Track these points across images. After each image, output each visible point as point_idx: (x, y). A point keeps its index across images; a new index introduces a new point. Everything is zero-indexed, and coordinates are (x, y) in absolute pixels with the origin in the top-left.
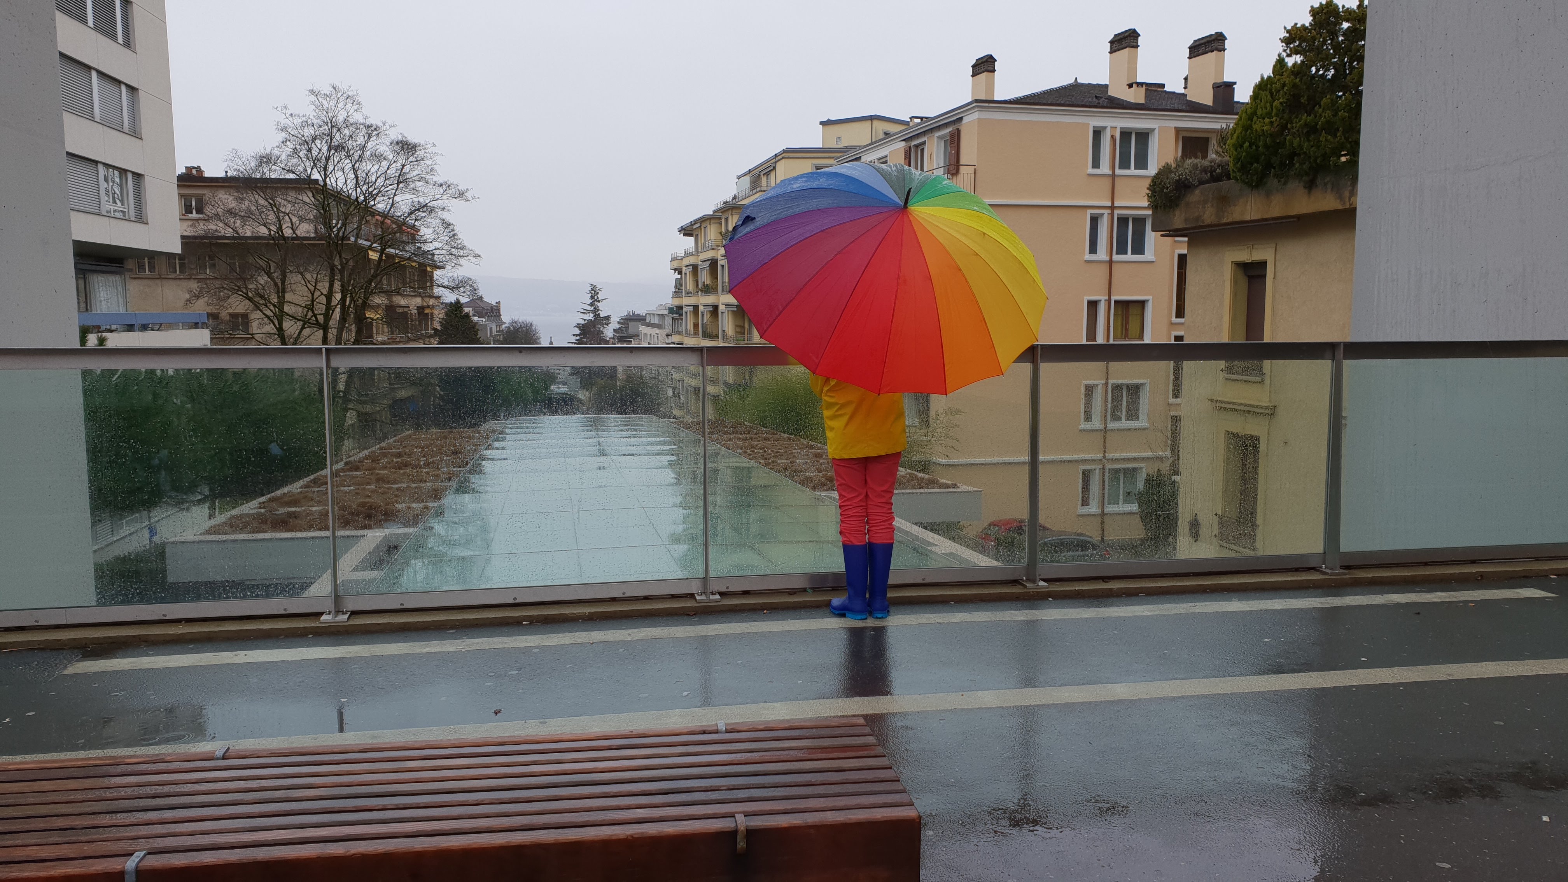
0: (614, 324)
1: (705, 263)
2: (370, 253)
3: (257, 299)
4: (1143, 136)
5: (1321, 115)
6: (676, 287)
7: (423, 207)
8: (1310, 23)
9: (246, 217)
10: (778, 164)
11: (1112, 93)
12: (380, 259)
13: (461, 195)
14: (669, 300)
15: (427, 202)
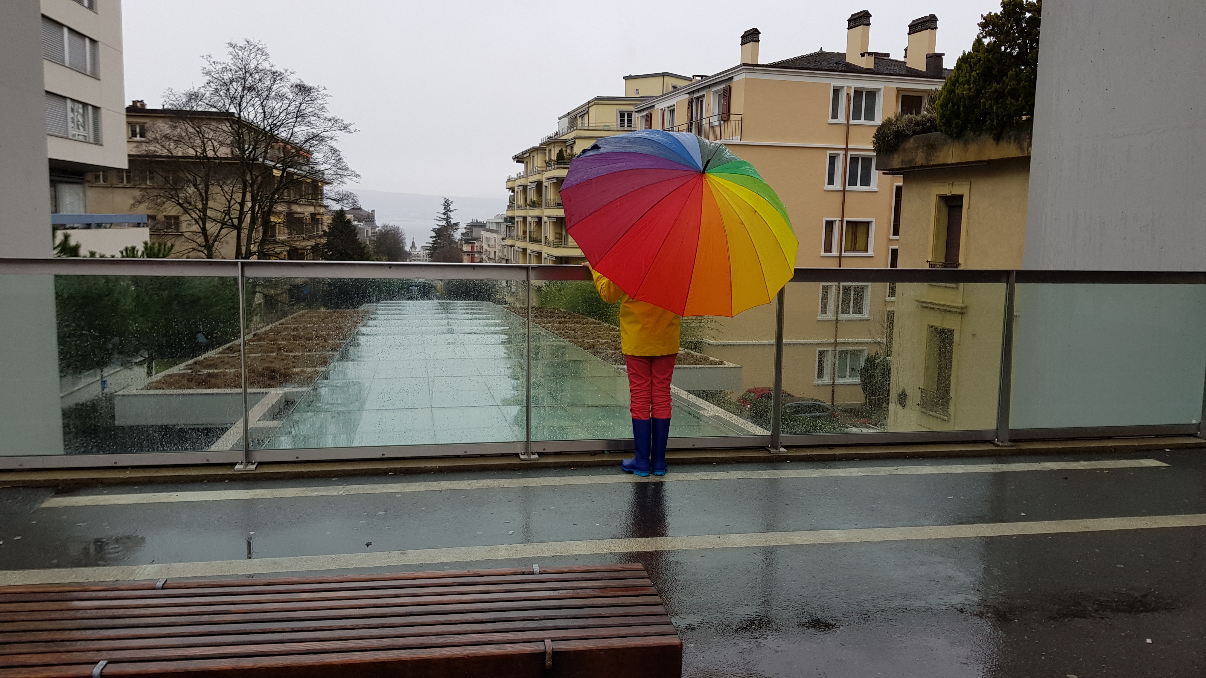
0: (462, 230)
1: (533, 184)
2: (275, 171)
3: (186, 205)
4: (872, 94)
5: (1007, 84)
6: (510, 202)
7: (315, 137)
8: (1001, 12)
9: (178, 141)
10: (590, 108)
11: (848, 60)
12: (282, 176)
13: (346, 128)
14: (503, 211)
15: (319, 132)
